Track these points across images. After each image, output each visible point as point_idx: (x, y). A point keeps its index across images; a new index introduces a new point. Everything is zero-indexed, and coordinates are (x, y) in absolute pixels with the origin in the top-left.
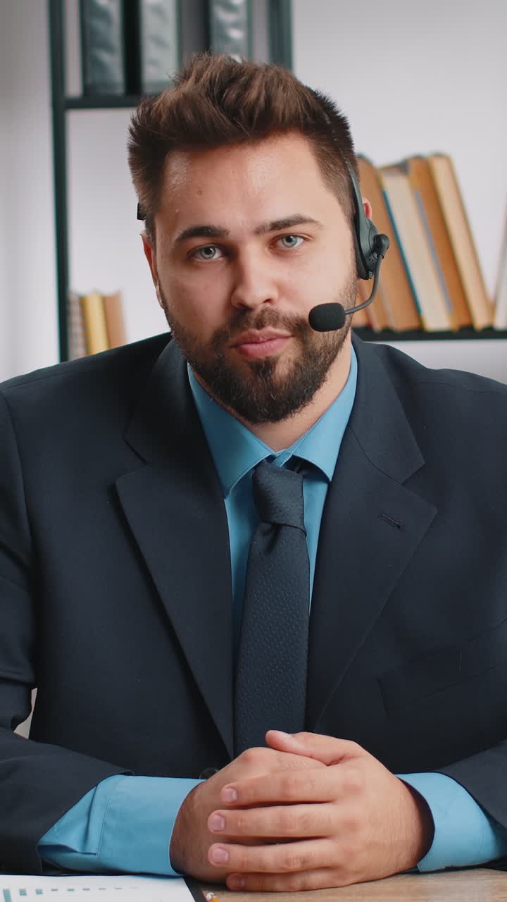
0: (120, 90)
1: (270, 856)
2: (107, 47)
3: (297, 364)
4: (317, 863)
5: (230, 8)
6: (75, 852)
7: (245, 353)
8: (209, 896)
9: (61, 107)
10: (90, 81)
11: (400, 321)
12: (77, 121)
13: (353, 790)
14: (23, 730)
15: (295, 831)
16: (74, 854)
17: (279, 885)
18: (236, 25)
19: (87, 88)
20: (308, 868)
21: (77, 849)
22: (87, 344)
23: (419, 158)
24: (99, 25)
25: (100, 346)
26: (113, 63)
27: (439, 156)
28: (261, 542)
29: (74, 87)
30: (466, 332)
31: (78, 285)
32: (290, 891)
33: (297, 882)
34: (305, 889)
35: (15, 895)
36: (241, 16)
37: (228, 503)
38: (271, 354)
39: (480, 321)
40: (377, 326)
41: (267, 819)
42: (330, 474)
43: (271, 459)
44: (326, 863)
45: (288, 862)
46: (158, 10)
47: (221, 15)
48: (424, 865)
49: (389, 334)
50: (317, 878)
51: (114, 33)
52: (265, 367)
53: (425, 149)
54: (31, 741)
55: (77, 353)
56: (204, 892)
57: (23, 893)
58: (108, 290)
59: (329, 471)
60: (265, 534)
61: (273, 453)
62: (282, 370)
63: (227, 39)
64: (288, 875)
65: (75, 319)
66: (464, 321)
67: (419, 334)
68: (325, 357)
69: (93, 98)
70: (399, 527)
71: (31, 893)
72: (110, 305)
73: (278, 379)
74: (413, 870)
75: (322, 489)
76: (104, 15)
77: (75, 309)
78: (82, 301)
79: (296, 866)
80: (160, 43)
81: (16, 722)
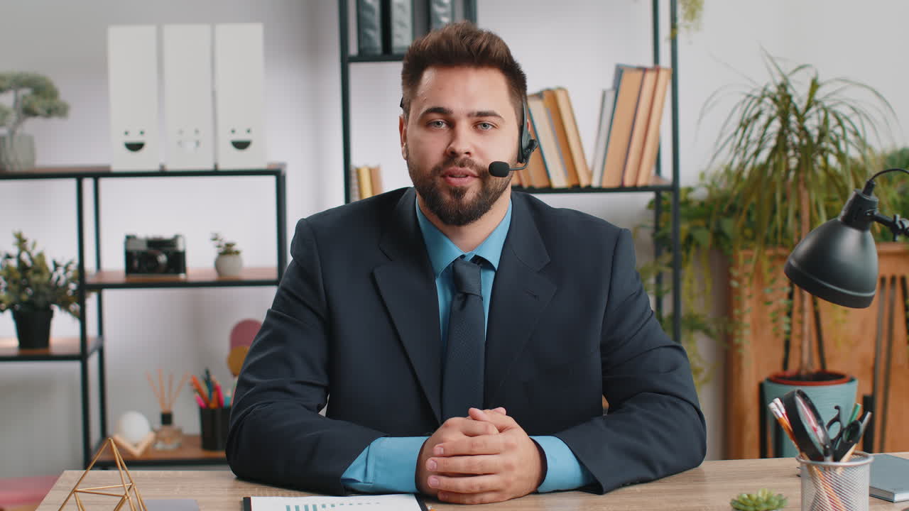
0: (379, 51)
1: (462, 483)
2: (372, 27)
3: (478, 195)
4: (489, 488)
5: (441, 5)
6: (359, 482)
7: (449, 182)
8: (429, 507)
9: (346, 61)
10: (362, 46)
11: (538, 182)
12: (355, 68)
13: (510, 447)
14: (323, 412)
15: (477, 470)
16: (359, 484)
17: (467, 500)
18: (445, 15)
19: (360, 51)
20: (484, 491)
21: (361, 480)
22: (361, 194)
23: (549, 90)
24: (367, 15)
25: (368, 194)
26: (376, 36)
27: (560, 89)
28: (457, 304)
29: (353, 50)
30: (576, 189)
31: (356, 162)
32: (472, 504)
33: (477, 499)
34: (482, 503)
35: (319, 507)
36: (448, 9)
37: (438, 282)
38: (464, 185)
39: (584, 182)
40: (525, 185)
41: (461, 463)
42: (496, 266)
43: (463, 257)
44: (495, 488)
45: (472, 487)
46: (401, 6)
47: (437, 9)
48: (541, 489)
49: (532, 189)
50: (489, 497)
51: (376, 19)
52: (459, 193)
53: (552, 84)
54: (327, 419)
55: (355, 198)
56: (427, 505)
57: (324, 506)
58: (373, 165)
59: (496, 264)
60: (459, 299)
61: (464, 253)
62: (470, 196)
63: (440, 22)
64: (473, 494)
65: (354, 181)
66: (575, 182)
67: (549, 189)
68: (493, 196)
69: (364, 56)
70: (535, 296)
71: (328, 506)
72: (374, 174)
73: (465, 203)
74: (536, 492)
75: (491, 275)
76: (370, 9)
77: (354, 175)
78: (358, 171)
79: (477, 489)
80: (402, 25)
81: (320, 408)
